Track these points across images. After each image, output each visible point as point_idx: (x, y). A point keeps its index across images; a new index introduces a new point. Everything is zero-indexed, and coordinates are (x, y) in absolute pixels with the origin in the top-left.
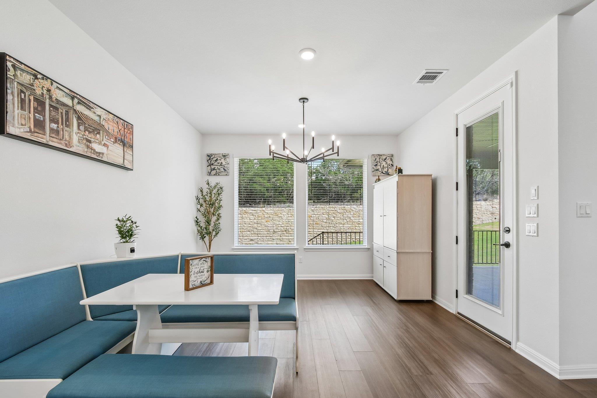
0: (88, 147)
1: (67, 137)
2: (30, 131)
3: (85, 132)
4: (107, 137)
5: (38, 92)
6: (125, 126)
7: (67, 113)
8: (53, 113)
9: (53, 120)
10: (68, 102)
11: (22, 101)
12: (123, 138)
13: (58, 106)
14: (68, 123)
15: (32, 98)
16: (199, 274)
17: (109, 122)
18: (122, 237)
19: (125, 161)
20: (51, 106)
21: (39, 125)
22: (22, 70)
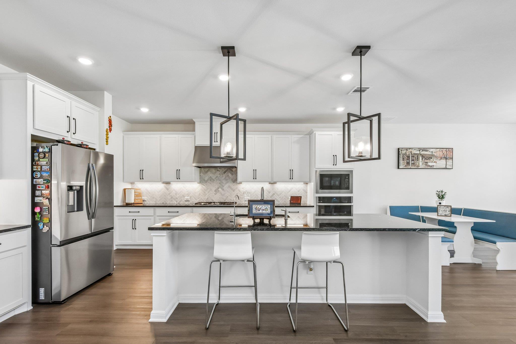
0: (426, 165)
1: (417, 164)
2: (405, 166)
3: (425, 160)
4: (436, 159)
5: (408, 154)
6: (447, 150)
7: (418, 156)
8: (413, 158)
9: (413, 160)
10: (418, 152)
11: (403, 158)
12: (446, 156)
13: (414, 155)
14: (418, 159)
15: (406, 157)
16: (444, 212)
17: (437, 152)
18: (439, 198)
19: (447, 166)
20: (412, 156)
21: (408, 163)
22: (403, 150)
